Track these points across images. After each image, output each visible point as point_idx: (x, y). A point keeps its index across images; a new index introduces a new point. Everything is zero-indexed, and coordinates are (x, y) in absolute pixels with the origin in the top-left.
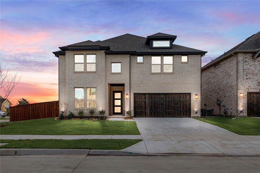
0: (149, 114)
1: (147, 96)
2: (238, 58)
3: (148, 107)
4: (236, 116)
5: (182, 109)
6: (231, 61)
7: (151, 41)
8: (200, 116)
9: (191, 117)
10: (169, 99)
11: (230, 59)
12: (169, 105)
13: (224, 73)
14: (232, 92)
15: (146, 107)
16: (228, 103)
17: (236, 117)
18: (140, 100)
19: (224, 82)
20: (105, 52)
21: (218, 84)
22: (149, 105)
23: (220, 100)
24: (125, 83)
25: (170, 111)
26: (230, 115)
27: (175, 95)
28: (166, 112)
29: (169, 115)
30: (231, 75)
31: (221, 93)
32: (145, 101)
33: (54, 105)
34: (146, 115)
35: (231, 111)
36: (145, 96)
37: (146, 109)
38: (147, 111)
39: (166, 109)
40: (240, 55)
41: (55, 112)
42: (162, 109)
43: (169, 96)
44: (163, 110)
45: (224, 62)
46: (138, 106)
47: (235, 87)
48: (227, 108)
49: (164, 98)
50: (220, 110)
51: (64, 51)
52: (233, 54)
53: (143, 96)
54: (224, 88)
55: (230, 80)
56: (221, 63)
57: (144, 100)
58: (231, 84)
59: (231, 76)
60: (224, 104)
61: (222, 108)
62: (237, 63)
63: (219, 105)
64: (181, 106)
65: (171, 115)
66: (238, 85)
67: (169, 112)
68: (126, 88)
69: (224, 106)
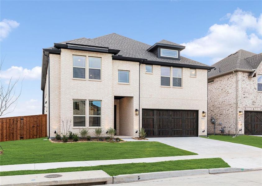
0: (157, 134)
1: (155, 112)
2: (237, 76)
3: (156, 126)
4: (235, 134)
5: (189, 128)
6: (230, 79)
7: (158, 49)
8: (207, 135)
9: (199, 136)
10: (177, 116)
11: (228, 76)
12: (177, 123)
13: (220, 90)
14: (231, 110)
15: (154, 125)
16: (225, 121)
17: (236, 136)
18: (147, 117)
19: (221, 99)
20: (112, 56)
21: (212, 101)
22: (157, 123)
23: (215, 118)
24: (134, 96)
25: (178, 129)
26: (228, 133)
27: (183, 112)
28: (174, 130)
29: (177, 135)
30: (229, 92)
31: (216, 111)
32: (153, 119)
33: (17, 122)
34: (154, 134)
35: (229, 129)
36: (153, 113)
37: (154, 128)
38: (155, 130)
39: (174, 128)
40: (239, 73)
41: (19, 132)
42: (170, 127)
43: (177, 113)
44: (172, 129)
45: (221, 78)
46: (146, 124)
47: (235, 106)
48: (224, 126)
49: (172, 115)
50: (214, 128)
51: (60, 50)
52: (233, 72)
53: (151, 112)
54: (219, 106)
55: (227, 98)
56: (216, 80)
57: (152, 117)
58: (229, 102)
59: (229, 94)
60: (220, 122)
61: (216, 126)
62: (237, 82)
63: (213, 123)
64: (188, 124)
65: (179, 133)
66: (237, 103)
67: (177, 131)
68: (135, 102)
69: (220, 125)
